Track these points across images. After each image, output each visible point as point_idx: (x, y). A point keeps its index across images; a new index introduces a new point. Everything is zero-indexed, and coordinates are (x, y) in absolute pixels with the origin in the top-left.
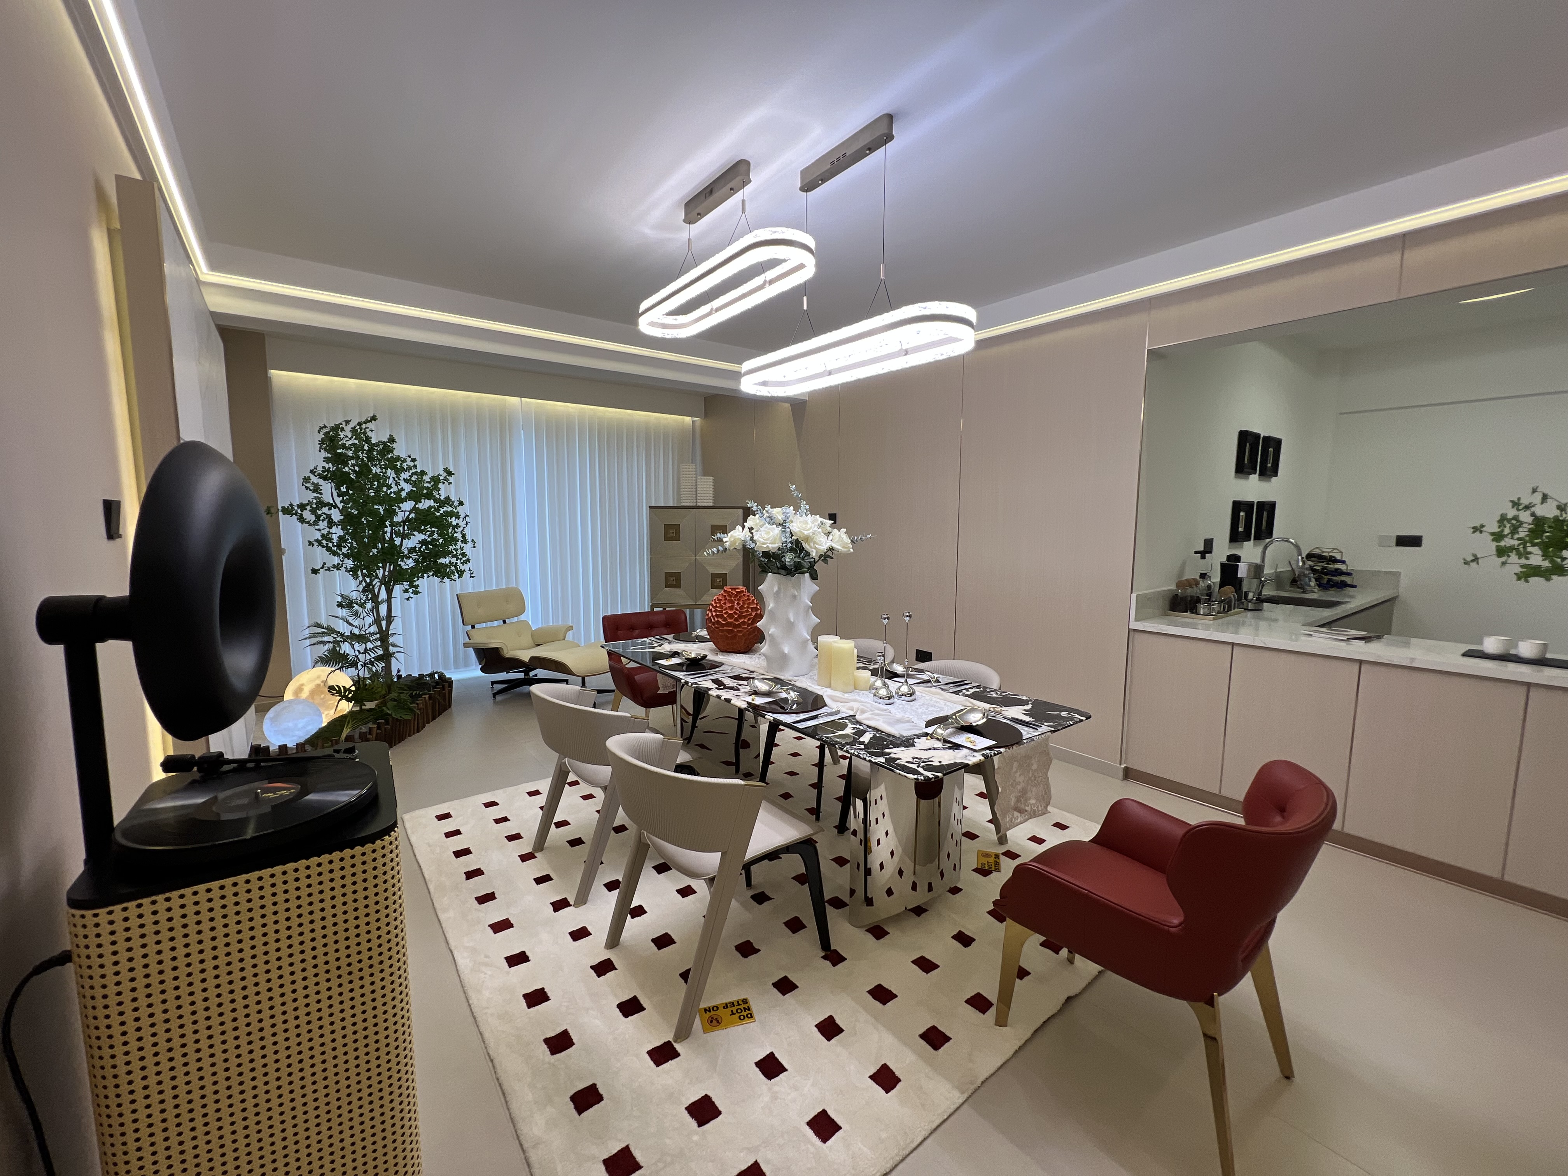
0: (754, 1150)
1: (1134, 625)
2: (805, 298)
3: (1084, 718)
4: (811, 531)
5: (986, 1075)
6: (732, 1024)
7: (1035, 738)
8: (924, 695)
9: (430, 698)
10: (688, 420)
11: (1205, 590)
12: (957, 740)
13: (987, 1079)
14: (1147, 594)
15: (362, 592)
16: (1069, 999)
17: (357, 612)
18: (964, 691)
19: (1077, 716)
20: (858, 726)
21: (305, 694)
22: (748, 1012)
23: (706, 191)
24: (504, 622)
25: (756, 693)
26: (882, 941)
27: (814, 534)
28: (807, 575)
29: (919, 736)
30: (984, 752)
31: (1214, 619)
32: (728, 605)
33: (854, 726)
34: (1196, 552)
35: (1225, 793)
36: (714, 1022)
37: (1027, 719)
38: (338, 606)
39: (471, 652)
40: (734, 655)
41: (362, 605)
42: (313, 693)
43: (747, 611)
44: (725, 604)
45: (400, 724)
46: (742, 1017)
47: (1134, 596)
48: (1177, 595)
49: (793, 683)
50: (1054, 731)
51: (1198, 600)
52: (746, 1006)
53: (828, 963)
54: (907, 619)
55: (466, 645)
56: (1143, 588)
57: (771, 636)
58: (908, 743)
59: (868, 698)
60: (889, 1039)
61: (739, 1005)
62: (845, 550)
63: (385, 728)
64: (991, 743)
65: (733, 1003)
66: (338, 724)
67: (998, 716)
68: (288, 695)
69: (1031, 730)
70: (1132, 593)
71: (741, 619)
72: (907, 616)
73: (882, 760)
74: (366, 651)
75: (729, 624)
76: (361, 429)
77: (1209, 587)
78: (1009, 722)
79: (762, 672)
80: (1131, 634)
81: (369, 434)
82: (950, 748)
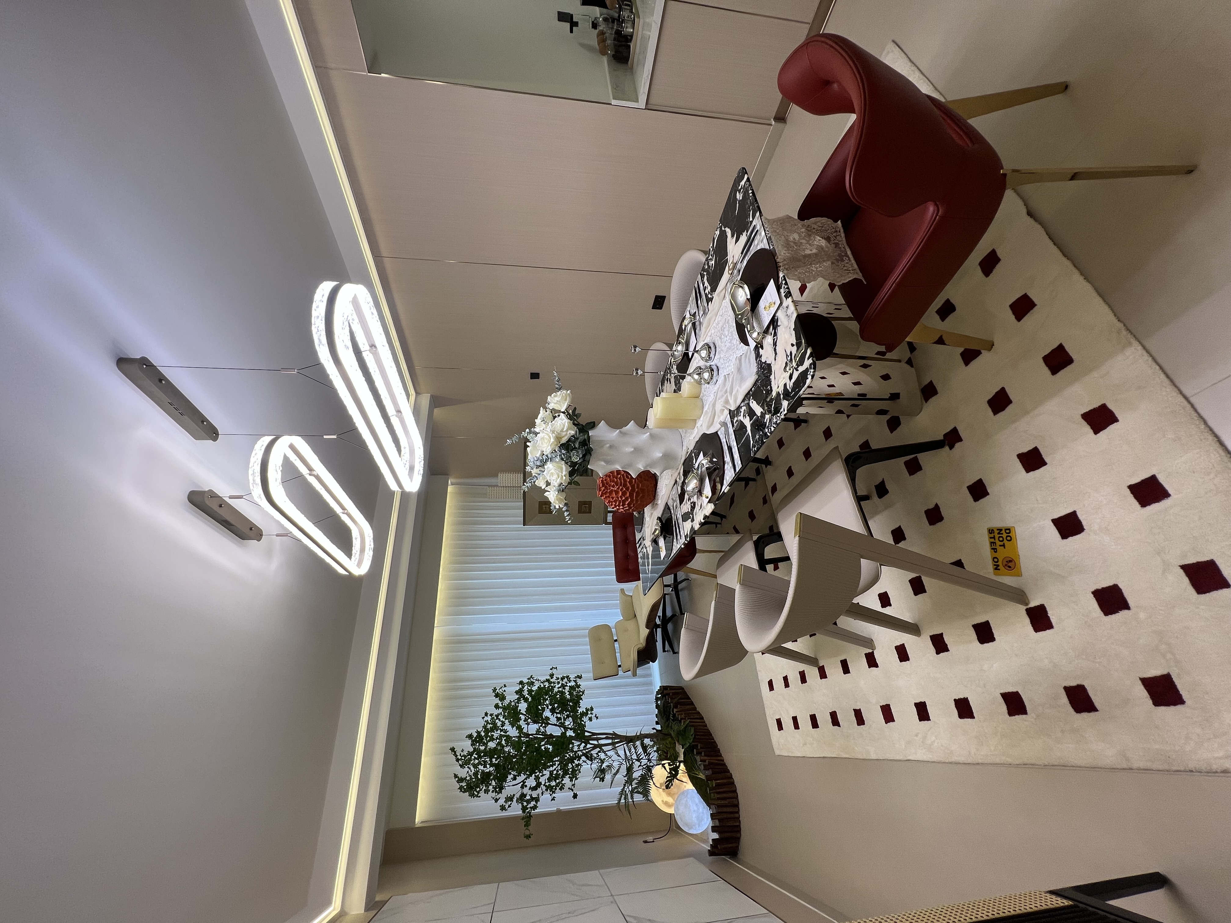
0: (1166, 567)
1: (642, 104)
2: (325, 437)
3: (746, 177)
4: (550, 435)
5: (1111, 317)
6: (1015, 548)
7: (769, 235)
8: (709, 334)
9: (676, 707)
10: (450, 489)
11: (608, 24)
12: (766, 321)
13: (1115, 315)
14: (612, 88)
15: (592, 761)
16: (1030, 214)
17: (608, 766)
18: (707, 291)
19: (743, 183)
20: (742, 410)
21: (670, 800)
22: (1003, 532)
23: (227, 526)
24: (616, 641)
25: (700, 492)
26: (938, 389)
27: (553, 432)
28: (591, 433)
29: (758, 356)
30: (783, 295)
31: (639, 17)
32: (614, 495)
33: (742, 414)
34: (571, 31)
35: (810, 19)
36: (1010, 564)
37: (743, 238)
38: (603, 781)
39: (639, 671)
40: (658, 490)
41: (602, 762)
42: (669, 794)
43: (620, 478)
44: (613, 498)
45: (698, 735)
46: (1009, 538)
47: (614, 102)
48: (613, 56)
49: (689, 451)
50: (760, 212)
51: (618, 33)
52: (997, 532)
53: (958, 445)
54: (637, 349)
55: (635, 674)
56: (606, 91)
57: (645, 468)
58: (765, 370)
59: (710, 392)
60: (1052, 405)
61: (994, 538)
62: (568, 398)
63: (701, 748)
64: (771, 286)
65: (991, 543)
66: (694, 780)
67: (738, 266)
68: (671, 811)
69: (758, 237)
70: (610, 104)
71: (627, 484)
72: (635, 350)
73: (785, 404)
74: (638, 760)
75: (631, 495)
76: (461, 759)
77: (605, 20)
78: (747, 258)
79: (677, 474)
80: (650, 107)
81: (465, 753)
82: (775, 328)
